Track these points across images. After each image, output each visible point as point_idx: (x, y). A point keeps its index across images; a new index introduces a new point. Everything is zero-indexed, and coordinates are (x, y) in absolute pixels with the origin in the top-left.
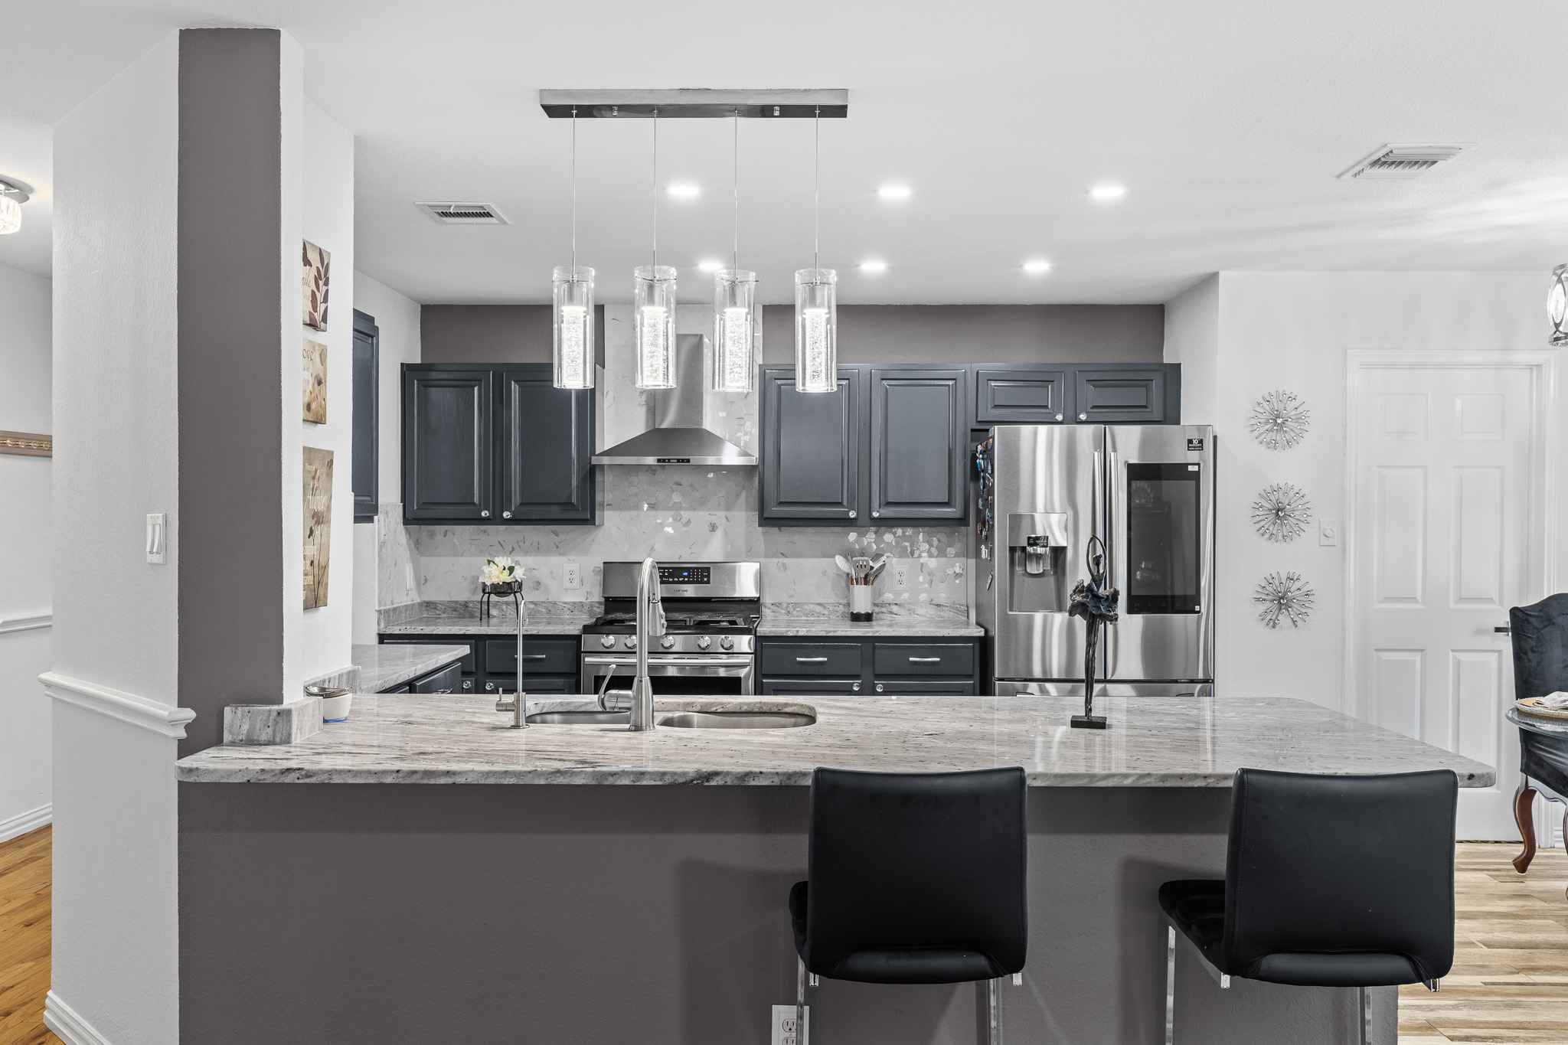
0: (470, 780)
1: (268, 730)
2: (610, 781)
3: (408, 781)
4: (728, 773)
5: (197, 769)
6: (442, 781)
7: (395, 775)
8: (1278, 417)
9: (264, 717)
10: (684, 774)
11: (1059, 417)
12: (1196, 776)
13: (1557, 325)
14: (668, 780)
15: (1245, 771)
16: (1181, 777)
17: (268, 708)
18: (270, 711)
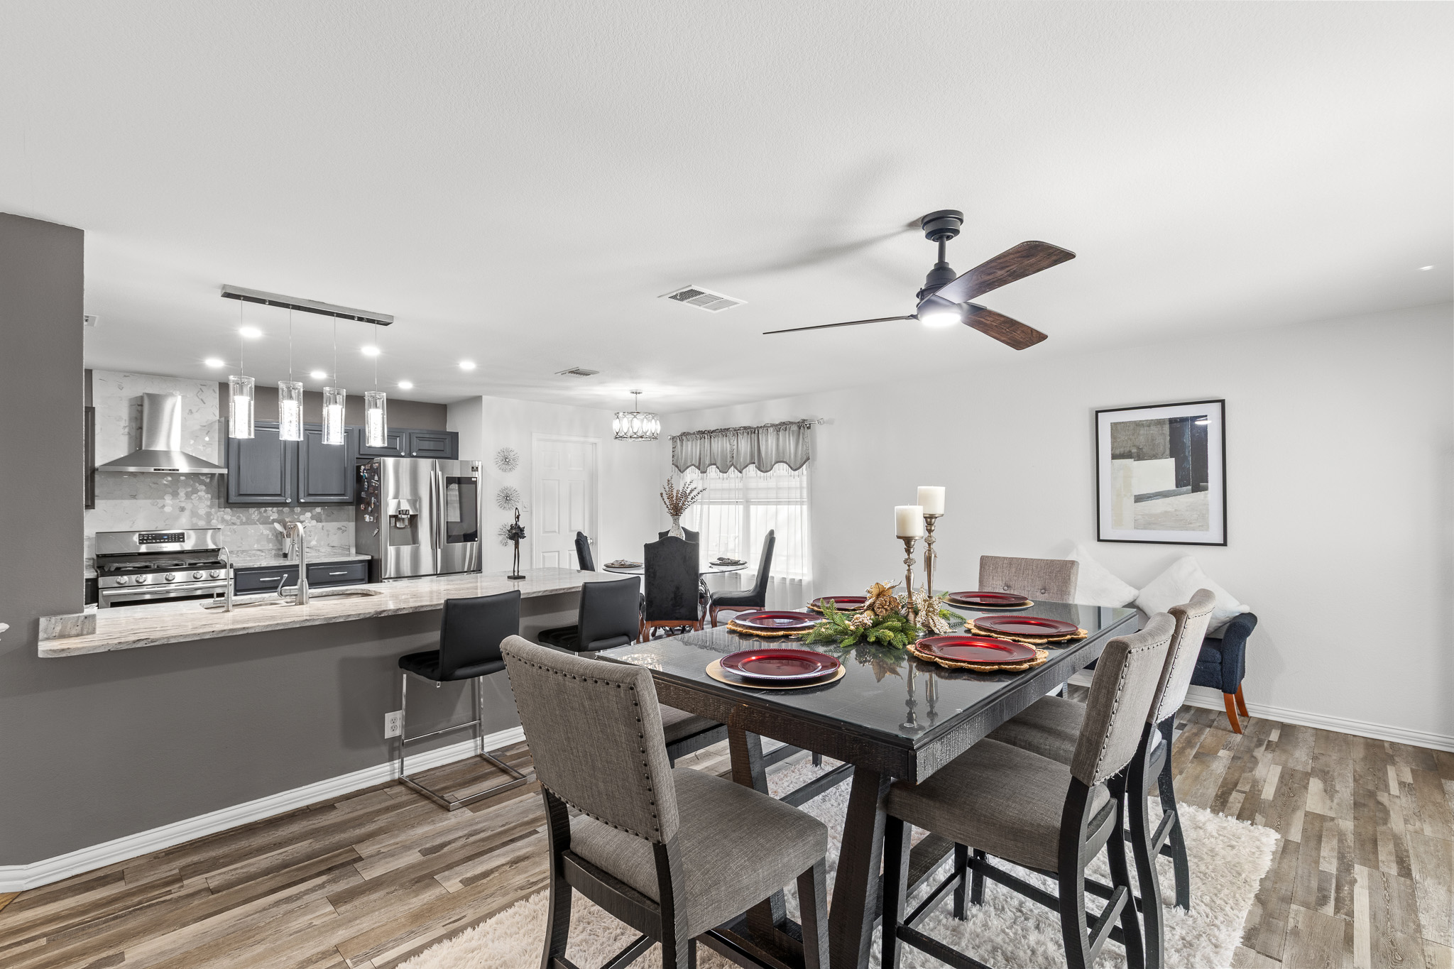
0: (257, 631)
1: (77, 628)
2: (333, 621)
3: (220, 636)
4: (390, 610)
5: (68, 649)
6: (241, 633)
7: (211, 634)
8: (506, 458)
9: (74, 621)
10: (369, 613)
11: (403, 454)
12: (561, 589)
13: (617, 433)
14: (362, 617)
15: (585, 583)
16: (556, 590)
17: (77, 615)
18: (79, 617)
